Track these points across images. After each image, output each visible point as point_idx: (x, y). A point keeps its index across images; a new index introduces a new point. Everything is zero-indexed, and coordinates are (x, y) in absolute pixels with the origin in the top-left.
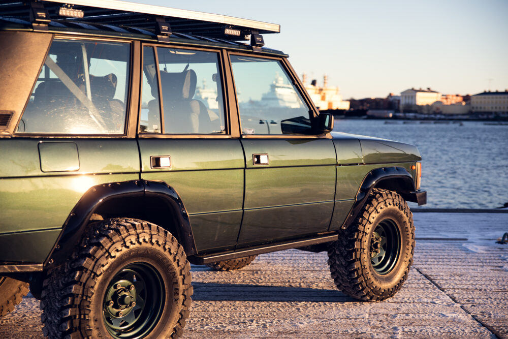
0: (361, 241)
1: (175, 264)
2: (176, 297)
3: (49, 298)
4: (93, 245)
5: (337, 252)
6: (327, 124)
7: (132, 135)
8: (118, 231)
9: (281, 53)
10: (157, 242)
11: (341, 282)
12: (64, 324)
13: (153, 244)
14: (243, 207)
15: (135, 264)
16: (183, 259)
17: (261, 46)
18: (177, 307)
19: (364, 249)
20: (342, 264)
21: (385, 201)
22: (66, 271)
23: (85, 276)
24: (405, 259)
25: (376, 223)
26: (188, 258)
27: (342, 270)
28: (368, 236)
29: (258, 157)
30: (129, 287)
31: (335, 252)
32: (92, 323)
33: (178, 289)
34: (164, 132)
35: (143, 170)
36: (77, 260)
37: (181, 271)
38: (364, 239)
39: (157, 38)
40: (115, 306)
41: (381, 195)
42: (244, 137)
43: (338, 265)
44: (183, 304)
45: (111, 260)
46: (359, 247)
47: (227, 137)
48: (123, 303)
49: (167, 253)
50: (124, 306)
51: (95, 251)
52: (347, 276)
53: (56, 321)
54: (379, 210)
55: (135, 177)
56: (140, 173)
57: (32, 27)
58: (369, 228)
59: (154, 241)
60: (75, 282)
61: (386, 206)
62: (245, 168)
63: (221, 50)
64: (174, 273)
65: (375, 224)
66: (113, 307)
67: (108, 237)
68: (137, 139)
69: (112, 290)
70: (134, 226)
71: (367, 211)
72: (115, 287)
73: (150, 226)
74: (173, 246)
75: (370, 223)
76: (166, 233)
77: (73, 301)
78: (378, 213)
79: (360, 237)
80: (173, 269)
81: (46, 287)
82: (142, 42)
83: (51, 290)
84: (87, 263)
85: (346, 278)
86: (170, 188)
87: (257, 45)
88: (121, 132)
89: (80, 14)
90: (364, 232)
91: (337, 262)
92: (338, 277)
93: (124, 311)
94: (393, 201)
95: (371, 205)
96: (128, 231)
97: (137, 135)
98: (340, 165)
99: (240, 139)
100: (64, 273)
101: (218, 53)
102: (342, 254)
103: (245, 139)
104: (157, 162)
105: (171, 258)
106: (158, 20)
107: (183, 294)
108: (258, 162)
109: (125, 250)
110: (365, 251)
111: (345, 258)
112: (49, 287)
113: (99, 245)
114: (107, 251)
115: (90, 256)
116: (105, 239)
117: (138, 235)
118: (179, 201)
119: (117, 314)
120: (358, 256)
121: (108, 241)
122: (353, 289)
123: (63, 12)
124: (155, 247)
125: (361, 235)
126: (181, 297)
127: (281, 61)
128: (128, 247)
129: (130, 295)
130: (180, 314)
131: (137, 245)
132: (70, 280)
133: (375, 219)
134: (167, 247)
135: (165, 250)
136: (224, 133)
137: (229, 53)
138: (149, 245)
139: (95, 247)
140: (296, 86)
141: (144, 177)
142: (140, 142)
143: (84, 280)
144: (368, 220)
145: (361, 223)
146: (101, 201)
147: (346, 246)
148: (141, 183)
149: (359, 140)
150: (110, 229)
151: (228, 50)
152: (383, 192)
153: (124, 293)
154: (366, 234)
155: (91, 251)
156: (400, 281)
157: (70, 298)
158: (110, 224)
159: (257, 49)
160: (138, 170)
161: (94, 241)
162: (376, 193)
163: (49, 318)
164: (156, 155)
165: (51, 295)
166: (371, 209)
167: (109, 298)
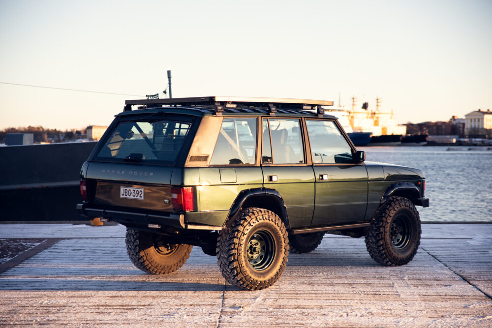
0: (384, 227)
1: (280, 232)
2: (281, 250)
3: (222, 245)
4: (242, 219)
5: (370, 235)
6: (361, 157)
7: (258, 165)
8: (253, 213)
9: (334, 117)
10: (272, 220)
11: (373, 253)
12: (230, 258)
13: (270, 220)
14: (314, 204)
15: (261, 231)
16: (284, 229)
17: (323, 114)
18: (281, 255)
19: (386, 232)
20: (373, 242)
21: (399, 203)
22: (230, 232)
23: (240, 234)
24: (414, 241)
25: (394, 216)
26: (286, 230)
27: (374, 246)
28: (389, 224)
29: (322, 176)
30: (257, 244)
31: (369, 235)
32: (243, 258)
33: (282, 245)
34: (274, 163)
35: (264, 182)
36: (234, 227)
37: (283, 236)
38: (386, 226)
39: (269, 114)
40: (251, 253)
41: (397, 200)
42: (314, 165)
43: (371, 243)
44: (285, 254)
45: (251, 227)
46: (383, 231)
47: (305, 165)
48: (255, 251)
49: (276, 226)
50: (255, 253)
51: (244, 223)
52: (377, 249)
53: (226, 257)
54: (396, 209)
55: (261, 186)
56: (263, 184)
57: (216, 114)
58: (390, 220)
59: (270, 219)
60: (235, 237)
61: (401, 207)
62: (315, 182)
63: (301, 118)
64: (280, 237)
65: (393, 218)
66: (250, 253)
67: (249, 215)
68: (261, 166)
69: (249, 244)
70: (261, 211)
71: (388, 209)
72: (251, 243)
73: (268, 211)
74: (279, 222)
75: (390, 217)
76: (276, 215)
77: (234, 246)
78: (395, 210)
79: (384, 225)
80: (279, 234)
81: (220, 241)
82: (262, 117)
83: (223, 242)
84: (241, 228)
85: (376, 250)
86: (277, 192)
87: (321, 114)
88: (253, 163)
89: (235, 106)
90: (386, 222)
91: (371, 241)
92: (371, 250)
93: (255, 256)
94: (405, 204)
95: (391, 205)
96: (258, 213)
97: (261, 165)
98: (370, 181)
99: (312, 166)
100: (229, 233)
101: (300, 120)
102: (373, 235)
103: (315, 166)
104: (271, 178)
105: (278, 229)
106: (270, 105)
107: (285, 249)
108: (322, 179)
109: (257, 223)
110: (388, 234)
111: (375, 237)
112: (221, 240)
113: (245, 220)
114: (249, 223)
115: (241, 225)
116: (248, 216)
117: (263, 215)
118: (282, 199)
119: (252, 257)
120: (383, 237)
121: (249, 218)
122: (381, 257)
123: (228, 106)
124: (271, 222)
125: (384, 224)
126: (284, 250)
127: (334, 122)
128: (258, 221)
129: (258, 247)
130: (283, 258)
131: (262, 221)
132: (233, 236)
133: (393, 214)
134: (276, 223)
135: (276, 224)
136: (303, 163)
137: (306, 119)
138: (268, 221)
139: (243, 221)
140: (343, 135)
141: (265, 186)
142: (263, 168)
143: (239, 236)
144: (389, 215)
145: (384, 217)
146: (245, 199)
147: (375, 231)
148: (264, 189)
149: (382, 166)
150: (249, 212)
151: (304, 118)
152: (398, 198)
153: (255, 246)
154: (388, 223)
155: (242, 222)
156: (411, 254)
157: (233, 245)
158: (248, 210)
159: (320, 116)
160: (262, 183)
161: (243, 218)
162: (394, 199)
163: (222, 256)
164: (270, 174)
165: (223, 244)
166: (391, 208)
167: (248, 248)
